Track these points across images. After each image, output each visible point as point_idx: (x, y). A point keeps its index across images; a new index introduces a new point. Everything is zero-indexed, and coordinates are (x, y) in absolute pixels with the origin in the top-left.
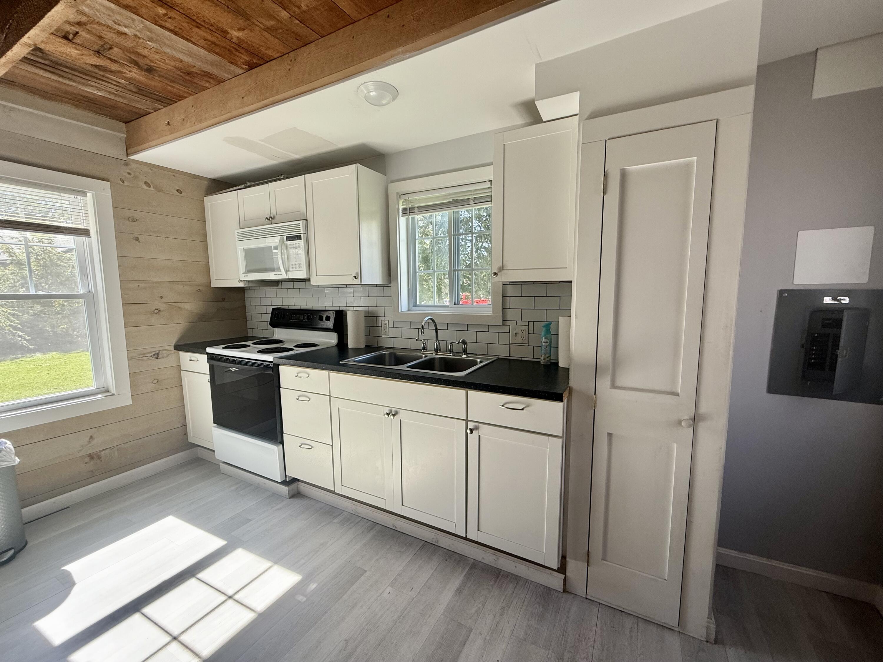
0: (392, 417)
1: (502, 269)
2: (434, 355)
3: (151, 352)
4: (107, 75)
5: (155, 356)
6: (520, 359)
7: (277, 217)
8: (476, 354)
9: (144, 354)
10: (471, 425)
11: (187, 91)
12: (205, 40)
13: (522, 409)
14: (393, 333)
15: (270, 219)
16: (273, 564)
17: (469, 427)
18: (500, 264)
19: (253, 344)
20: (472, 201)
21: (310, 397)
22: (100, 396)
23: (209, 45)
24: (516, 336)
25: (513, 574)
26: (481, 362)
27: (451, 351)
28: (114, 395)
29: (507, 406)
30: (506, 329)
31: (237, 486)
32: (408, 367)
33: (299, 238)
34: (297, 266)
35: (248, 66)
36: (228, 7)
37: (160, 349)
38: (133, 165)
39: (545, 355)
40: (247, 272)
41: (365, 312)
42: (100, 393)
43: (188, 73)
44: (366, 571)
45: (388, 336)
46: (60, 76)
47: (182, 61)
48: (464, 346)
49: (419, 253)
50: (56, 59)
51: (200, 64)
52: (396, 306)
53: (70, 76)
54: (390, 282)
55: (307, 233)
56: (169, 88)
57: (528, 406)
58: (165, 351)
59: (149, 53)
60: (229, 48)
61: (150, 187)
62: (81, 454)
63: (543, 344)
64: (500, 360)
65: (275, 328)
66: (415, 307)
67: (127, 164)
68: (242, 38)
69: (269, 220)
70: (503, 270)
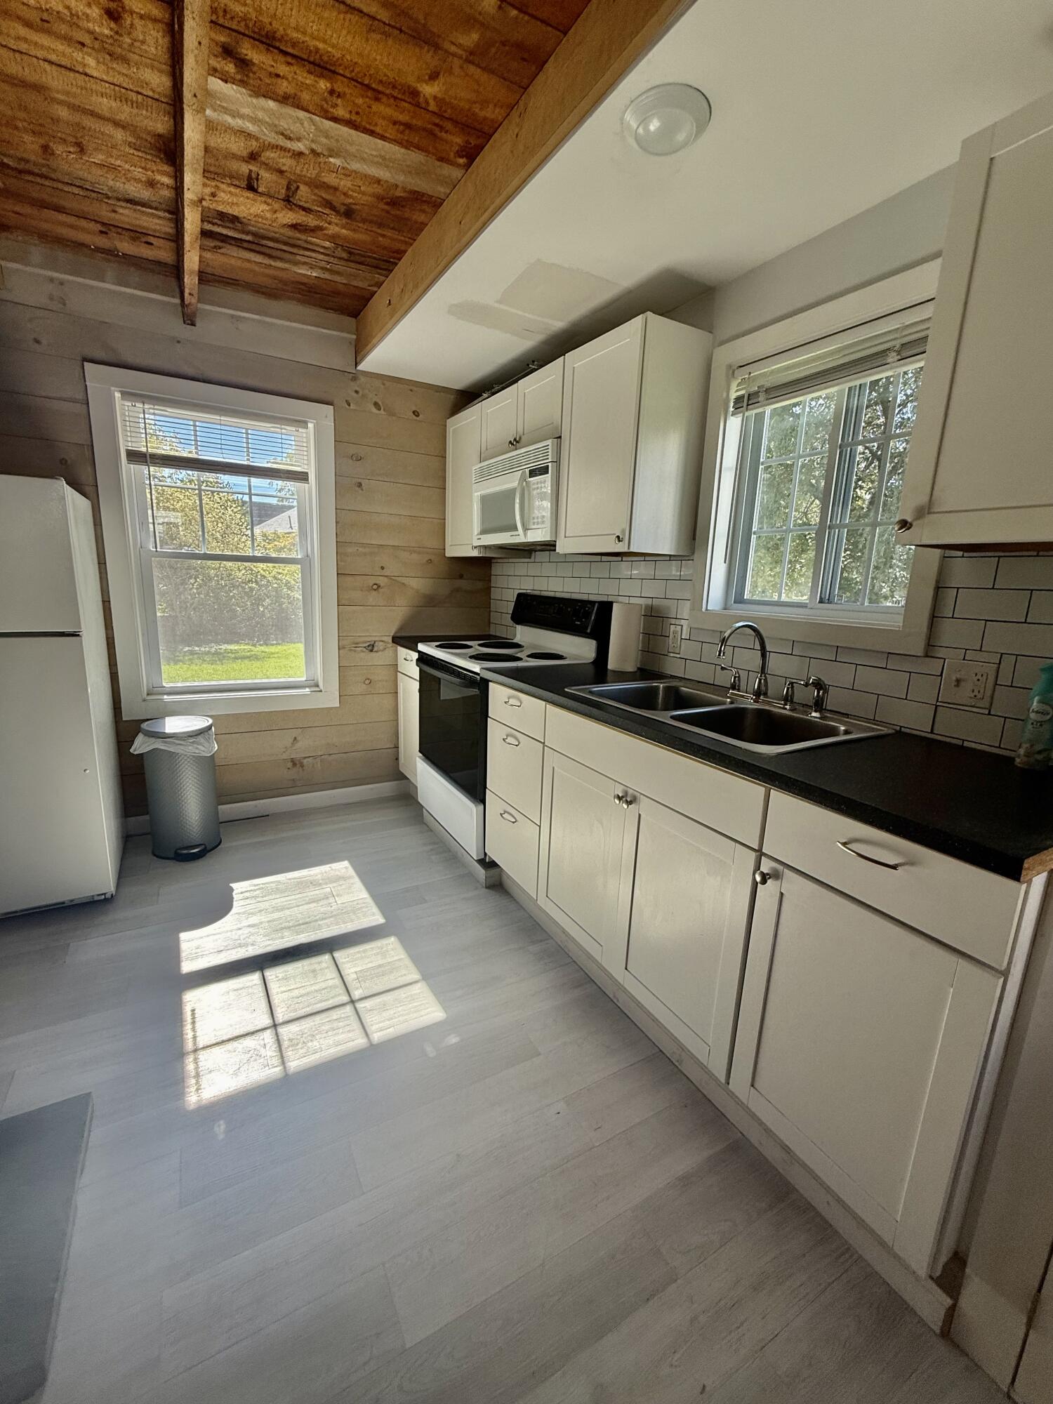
0: (625, 806)
1: (924, 511)
2: (749, 703)
3: (365, 642)
4: (309, 238)
5: (370, 648)
6: (960, 743)
7: (523, 438)
8: (847, 715)
9: (357, 643)
10: (766, 866)
11: (403, 238)
12: (395, 123)
13: (894, 867)
14: (687, 650)
15: (515, 443)
16: (421, 978)
17: (762, 869)
18: (924, 499)
19: (480, 645)
20: (895, 354)
21: (520, 740)
22: (307, 690)
23: (402, 132)
24: (957, 685)
25: (818, 1214)
26: (846, 732)
27: (788, 699)
28: (321, 691)
29: (854, 846)
30: (935, 667)
31: (431, 847)
32: (673, 717)
33: (544, 470)
34: (540, 520)
35: (467, 158)
36: (401, 31)
37: (377, 639)
38: (362, 379)
39: (1032, 746)
40: (484, 531)
41: (647, 606)
42: (309, 687)
43: (394, 202)
44: (540, 1054)
45: (678, 656)
46: (270, 256)
47: (378, 181)
48: (818, 693)
49: (763, 492)
50: (256, 229)
51: (402, 178)
52: (697, 599)
53: (278, 254)
54: (693, 553)
55: (557, 462)
56: (381, 239)
57: (911, 863)
58: (381, 643)
59: (338, 180)
60: (430, 126)
61: (380, 409)
62: (285, 756)
63: (1032, 716)
64: (901, 736)
65: (518, 624)
66: (740, 603)
67: (355, 379)
68: (439, 95)
69: (512, 444)
70: (929, 513)
